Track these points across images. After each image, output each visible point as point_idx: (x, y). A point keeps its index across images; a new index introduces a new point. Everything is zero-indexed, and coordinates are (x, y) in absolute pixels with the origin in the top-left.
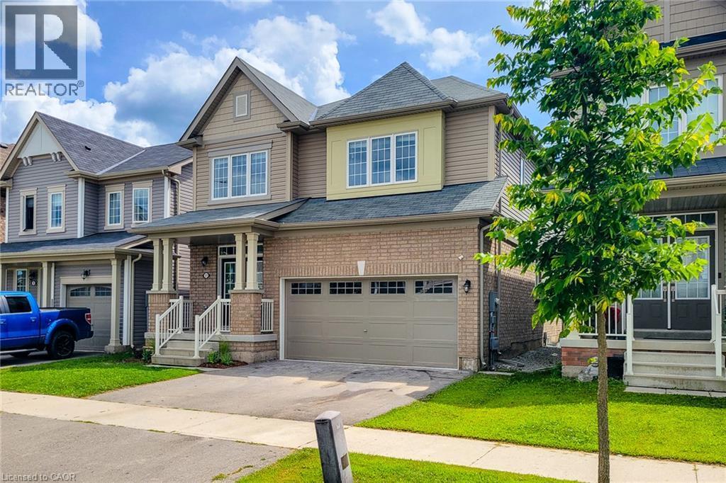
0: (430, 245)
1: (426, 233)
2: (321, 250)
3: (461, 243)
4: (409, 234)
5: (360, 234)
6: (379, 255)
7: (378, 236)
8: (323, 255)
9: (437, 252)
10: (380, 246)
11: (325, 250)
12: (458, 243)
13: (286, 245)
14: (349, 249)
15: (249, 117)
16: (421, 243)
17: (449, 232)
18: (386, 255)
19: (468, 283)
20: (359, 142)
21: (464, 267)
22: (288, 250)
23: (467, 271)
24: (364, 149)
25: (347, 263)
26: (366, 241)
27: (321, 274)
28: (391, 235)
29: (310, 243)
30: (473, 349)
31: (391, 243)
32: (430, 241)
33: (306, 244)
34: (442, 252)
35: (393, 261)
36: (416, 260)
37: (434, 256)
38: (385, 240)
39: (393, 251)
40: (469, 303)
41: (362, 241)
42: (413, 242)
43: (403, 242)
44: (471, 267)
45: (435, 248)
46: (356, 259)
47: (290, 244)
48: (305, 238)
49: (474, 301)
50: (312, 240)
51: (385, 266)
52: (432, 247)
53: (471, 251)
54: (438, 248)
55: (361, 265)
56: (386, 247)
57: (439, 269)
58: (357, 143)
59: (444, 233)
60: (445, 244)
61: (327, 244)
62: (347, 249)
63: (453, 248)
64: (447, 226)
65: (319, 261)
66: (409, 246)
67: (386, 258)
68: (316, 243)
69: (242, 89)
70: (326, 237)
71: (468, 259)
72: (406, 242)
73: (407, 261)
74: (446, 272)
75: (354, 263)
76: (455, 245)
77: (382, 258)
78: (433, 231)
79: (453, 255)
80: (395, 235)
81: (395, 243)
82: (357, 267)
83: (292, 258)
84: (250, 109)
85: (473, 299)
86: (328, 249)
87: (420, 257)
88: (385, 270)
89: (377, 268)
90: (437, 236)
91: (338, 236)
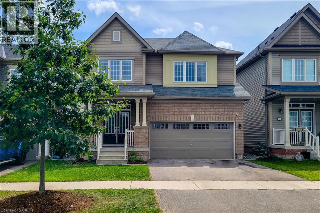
0: (224, 109)
1: (222, 104)
2: (172, 109)
3: (236, 109)
4: (214, 104)
5: (191, 103)
6: (200, 112)
7: (200, 104)
8: (173, 112)
9: (226, 112)
10: (201, 108)
11: (174, 109)
12: (235, 109)
13: (153, 106)
14: (186, 109)
15: (121, 42)
16: (220, 108)
17: (231, 105)
18: (204, 112)
19: (240, 125)
20: (180, 63)
21: (238, 119)
22: (154, 108)
23: (239, 120)
24: (182, 66)
25: (185, 115)
26: (194, 106)
27: (172, 120)
28: (206, 104)
29: (166, 106)
30: (242, 151)
31: (206, 108)
32: (224, 108)
33: (164, 106)
34: (229, 112)
35: (207, 115)
36: (218, 115)
37: (225, 114)
38: (203, 106)
39: (207, 111)
40: (240, 133)
41: (192, 106)
42: (216, 108)
43: (211, 107)
44: (241, 119)
45: (225, 111)
46: (189, 114)
47: (155, 106)
48: (163, 103)
49: (242, 132)
50: (167, 104)
51: (204, 117)
52: (224, 110)
53: (241, 112)
54: (227, 111)
55: (192, 117)
56: (204, 109)
57: (227, 119)
58: (178, 63)
59: (229, 105)
60: (230, 109)
61: (175, 107)
62: (185, 109)
63: (233, 111)
64: (231, 102)
65: (171, 114)
66: (214, 109)
67: (204, 114)
68: (169, 106)
69: (117, 28)
70: (175, 103)
71: (240, 116)
72: (213, 108)
73: (213, 115)
74: (231, 120)
75: (189, 115)
76: (234, 110)
77: (202, 114)
78: (225, 104)
79: (233, 114)
80: (208, 104)
81: (208, 108)
82: (190, 117)
83: (156, 112)
84: (121, 39)
85: (242, 131)
86: (175, 109)
87: (219, 114)
88: (204, 119)
89: (200, 118)
90: (226, 106)
91: (181, 103)
